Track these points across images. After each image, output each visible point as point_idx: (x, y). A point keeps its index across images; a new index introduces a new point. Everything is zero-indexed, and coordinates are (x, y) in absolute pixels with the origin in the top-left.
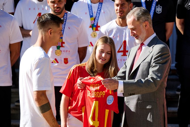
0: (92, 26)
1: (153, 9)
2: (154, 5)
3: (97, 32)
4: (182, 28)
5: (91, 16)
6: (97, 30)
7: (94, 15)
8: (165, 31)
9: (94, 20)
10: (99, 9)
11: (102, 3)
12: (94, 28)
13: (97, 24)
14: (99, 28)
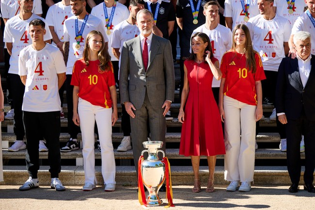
0: (107, 26)
1: (157, 10)
2: (158, 7)
3: (111, 30)
4: (181, 25)
5: (106, 18)
6: (111, 28)
7: (109, 16)
8: (168, 28)
9: (109, 21)
10: (113, 12)
11: (115, 7)
12: (109, 27)
13: (111, 24)
14: (113, 28)
